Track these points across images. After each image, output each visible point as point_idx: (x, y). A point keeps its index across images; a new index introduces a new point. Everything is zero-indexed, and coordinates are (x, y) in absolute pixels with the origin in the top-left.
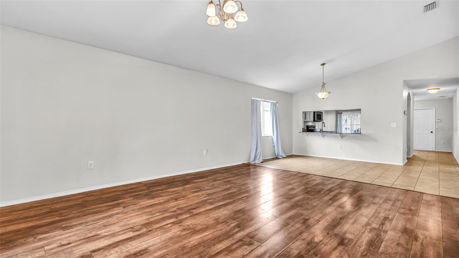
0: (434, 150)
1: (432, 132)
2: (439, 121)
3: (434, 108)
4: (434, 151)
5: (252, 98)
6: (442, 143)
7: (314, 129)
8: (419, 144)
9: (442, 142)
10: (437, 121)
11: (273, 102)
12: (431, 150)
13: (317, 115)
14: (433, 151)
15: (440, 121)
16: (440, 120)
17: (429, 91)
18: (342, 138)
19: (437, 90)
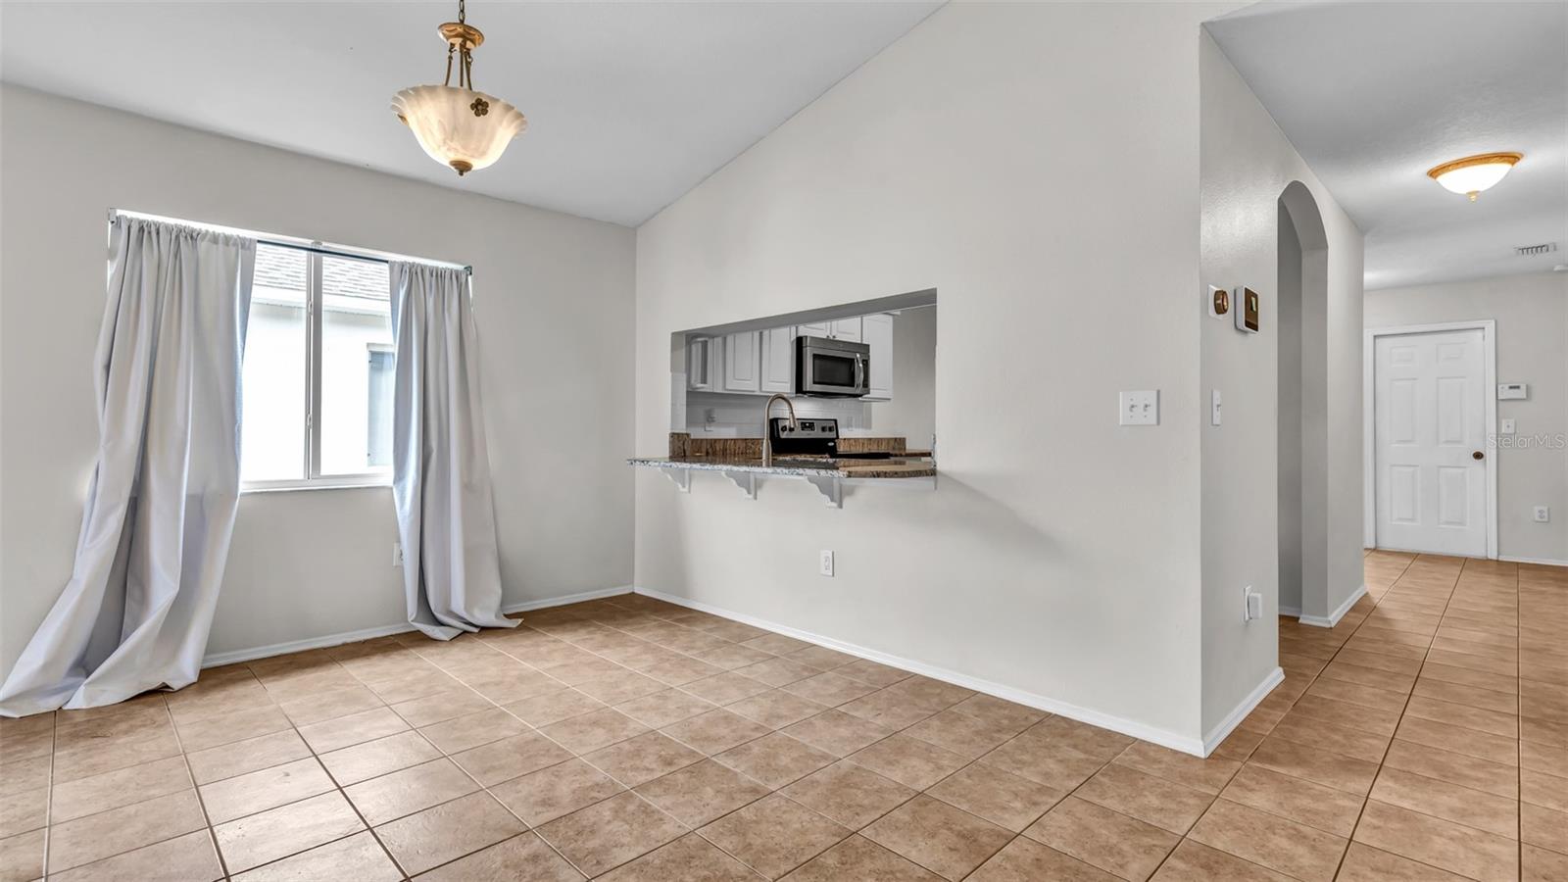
0: (1493, 555)
1: (1478, 456)
2: (1514, 394)
3: (1490, 326)
4: (1495, 558)
5: (119, 212)
6: (1537, 519)
7: (832, 440)
8: (1412, 520)
9: (1536, 509)
10: (1506, 393)
11: (412, 265)
12: (1476, 551)
13: (815, 356)
14: (1483, 564)
15: (1521, 394)
16: (1523, 387)
17: (1448, 181)
18: (840, 506)
19: (1498, 172)
